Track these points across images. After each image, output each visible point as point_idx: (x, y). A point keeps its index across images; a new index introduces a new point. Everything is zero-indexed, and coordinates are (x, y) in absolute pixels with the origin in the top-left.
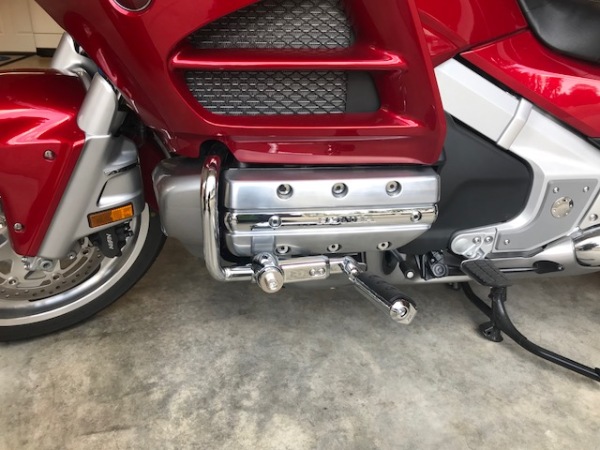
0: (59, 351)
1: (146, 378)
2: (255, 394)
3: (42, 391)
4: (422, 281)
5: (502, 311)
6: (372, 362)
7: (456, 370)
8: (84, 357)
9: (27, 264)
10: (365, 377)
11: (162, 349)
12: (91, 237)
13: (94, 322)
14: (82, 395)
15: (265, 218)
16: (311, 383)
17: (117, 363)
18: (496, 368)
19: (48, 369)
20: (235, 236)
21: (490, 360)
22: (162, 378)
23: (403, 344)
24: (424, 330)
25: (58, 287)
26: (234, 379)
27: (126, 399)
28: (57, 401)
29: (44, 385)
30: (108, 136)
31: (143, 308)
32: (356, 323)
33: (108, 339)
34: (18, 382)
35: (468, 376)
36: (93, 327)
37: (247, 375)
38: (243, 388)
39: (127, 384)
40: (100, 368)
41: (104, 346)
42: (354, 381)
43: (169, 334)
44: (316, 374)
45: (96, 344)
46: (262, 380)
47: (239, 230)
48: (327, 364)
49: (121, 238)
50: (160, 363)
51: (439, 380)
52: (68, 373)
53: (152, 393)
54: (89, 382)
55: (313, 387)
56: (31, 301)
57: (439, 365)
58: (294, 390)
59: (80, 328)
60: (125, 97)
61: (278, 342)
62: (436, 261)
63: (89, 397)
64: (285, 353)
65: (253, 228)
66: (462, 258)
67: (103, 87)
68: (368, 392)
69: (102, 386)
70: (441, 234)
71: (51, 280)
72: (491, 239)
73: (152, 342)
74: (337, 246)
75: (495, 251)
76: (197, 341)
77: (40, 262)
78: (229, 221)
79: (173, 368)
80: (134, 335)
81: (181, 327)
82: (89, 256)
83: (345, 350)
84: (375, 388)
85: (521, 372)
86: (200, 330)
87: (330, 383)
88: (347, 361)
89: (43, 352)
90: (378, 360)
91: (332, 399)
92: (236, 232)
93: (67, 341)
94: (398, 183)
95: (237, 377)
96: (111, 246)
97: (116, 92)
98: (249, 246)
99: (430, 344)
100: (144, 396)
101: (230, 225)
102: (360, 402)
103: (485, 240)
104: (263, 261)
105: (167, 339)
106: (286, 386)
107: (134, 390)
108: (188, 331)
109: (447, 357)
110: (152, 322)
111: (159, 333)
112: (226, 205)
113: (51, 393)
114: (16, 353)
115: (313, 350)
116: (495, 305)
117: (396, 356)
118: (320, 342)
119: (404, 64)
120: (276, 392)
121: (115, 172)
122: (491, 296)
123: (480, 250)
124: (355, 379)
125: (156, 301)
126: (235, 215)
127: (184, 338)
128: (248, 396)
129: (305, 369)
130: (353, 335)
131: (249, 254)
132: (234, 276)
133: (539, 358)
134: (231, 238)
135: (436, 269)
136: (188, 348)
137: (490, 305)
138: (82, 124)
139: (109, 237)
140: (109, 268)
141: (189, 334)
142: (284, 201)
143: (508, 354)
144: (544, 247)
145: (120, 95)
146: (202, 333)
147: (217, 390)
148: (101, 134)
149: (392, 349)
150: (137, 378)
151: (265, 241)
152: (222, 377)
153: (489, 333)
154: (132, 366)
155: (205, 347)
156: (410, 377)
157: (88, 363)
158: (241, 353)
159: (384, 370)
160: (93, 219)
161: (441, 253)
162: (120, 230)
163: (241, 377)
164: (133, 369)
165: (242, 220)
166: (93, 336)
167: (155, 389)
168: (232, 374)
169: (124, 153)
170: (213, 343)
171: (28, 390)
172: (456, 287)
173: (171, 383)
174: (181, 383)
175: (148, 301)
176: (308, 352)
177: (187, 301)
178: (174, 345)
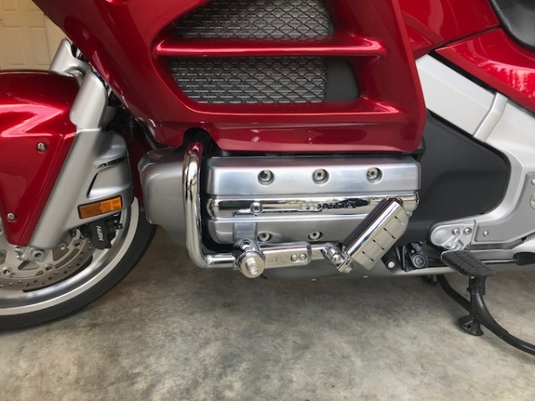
0: (50, 340)
1: (131, 368)
2: (237, 385)
3: (31, 379)
4: (402, 272)
5: (482, 305)
6: (352, 354)
7: (439, 363)
8: (73, 347)
9: (20, 254)
10: (346, 370)
11: (148, 339)
12: (82, 228)
13: (85, 314)
14: (68, 384)
15: (246, 205)
16: (293, 375)
17: (104, 353)
18: (479, 362)
19: (39, 358)
20: (217, 222)
21: (472, 354)
22: (147, 368)
23: (383, 337)
24: (404, 323)
25: (50, 278)
26: (217, 370)
27: (111, 389)
28: (44, 389)
29: (33, 374)
30: (98, 130)
31: (132, 301)
32: (337, 317)
33: (97, 330)
34: (8, 370)
35: (451, 370)
36: (84, 318)
37: (230, 366)
38: (225, 379)
39: (113, 373)
40: (87, 358)
41: (93, 336)
42: (335, 374)
43: (155, 325)
44: (298, 366)
45: (86, 334)
46: (244, 371)
47: (221, 216)
48: (309, 356)
49: (111, 230)
50: (145, 353)
51: (421, 374)
52: (57, 361)
53: (137, 382)
54: (76, 371)
55: (295, 379)
56: (25, 291)
57: (420, 358)
58: (276, 381)
59: (71, 319)
60: (115, 92)
61: (261, 335)
62: (416, 253)
63: (75, 386)
64: (267, 346)
65: (235, 214)
66: (442, 249)
67: (95, 83)
68: (350, 384)
69: (88, 375)
70: (420, 225)
71: (44, 271)
72: (470, 230)
73: (139, 333)
74: (318, 234)
75: (473, 243)
76: (182, 332)
77: (32, 251)
78: (211, 208)
79: (158, 358)
80: (122, 326)
81: (168, 319)
82: (81, 248)
83: (327, 342)
84: (357, 380)
85: (504, 366)
86: (185, 322)
87: (311, 375)
88: (329, 353)
89: (35, 341)
90: (359, 352)
91: (314, 391)
92: (218, 218)
93: (58, 331)
94: (378, 170)
95: (220, 368)
96: (101, 237)
97: (107, 88)
98: (231, 233)
99: (410, 337)
100: (129, 386)
101: (213, 212)
102: (343, 394)
103: (464, 232)
104: (244, 247)
105: (153, 330)
106: (268, 377)
107: (119, 380)
108: (174, 323)
109: (427, 350)
110: (139, 314)
111: (146, 324)
112: (208, 191)
113: (39, 381)
114: (9, 342)
115: (295, 342)
116: (474, 298)
117: (377, 348)
118: (302, 335)
119: (384, 50)
120: (258, 384)
121: (105, 164)
122: (469, 290)
123: (459, 241)
124: (336, 371)
125: (145, 294)
126: (217, 201)
127: (170, 329)
128: (230, 387)
129: (287, 360)
130: (334, 327)
131: (230, 241)
132: (216, 263)
133: (521, 351)
134: (213, 224)
135: (415, 260)
136: (173, 339)
137: (469, 299)
138: (74, 118)
139: (99, 229)
140: (101, 261)
141: (175, 325)
142: (265, 188)
143: (490, 347)
144: (524, 239)
145: (110, 90)
146: (187, 325)
147: (201, 380)
148: (92, 127)
149: (373, 342)
150: (122, 368)
151: (246, 228)
152: (205, 368)
153: (469, 327)
154: (119, 356)
155: (190, 338)
156: (391, 370)
157: (76, 352)
158: (224, 344)
159: (366, 363)
160: (83, 210)
161: (420, 245)
162: (110, 223)
163: (224, 368)
164: (120, 359)
165: (224, 207)
166: (84, 327)
167: (139, 379)
168: (215, 365)
169: (114, 147)
170: (198, 334)
171: (17, 378)
172: (435, 280)
173: (156, 373)
174: (166, 373)
175: (138, 294)
176: (290, 344)
177: (174, 294)
178: (161, 336)
